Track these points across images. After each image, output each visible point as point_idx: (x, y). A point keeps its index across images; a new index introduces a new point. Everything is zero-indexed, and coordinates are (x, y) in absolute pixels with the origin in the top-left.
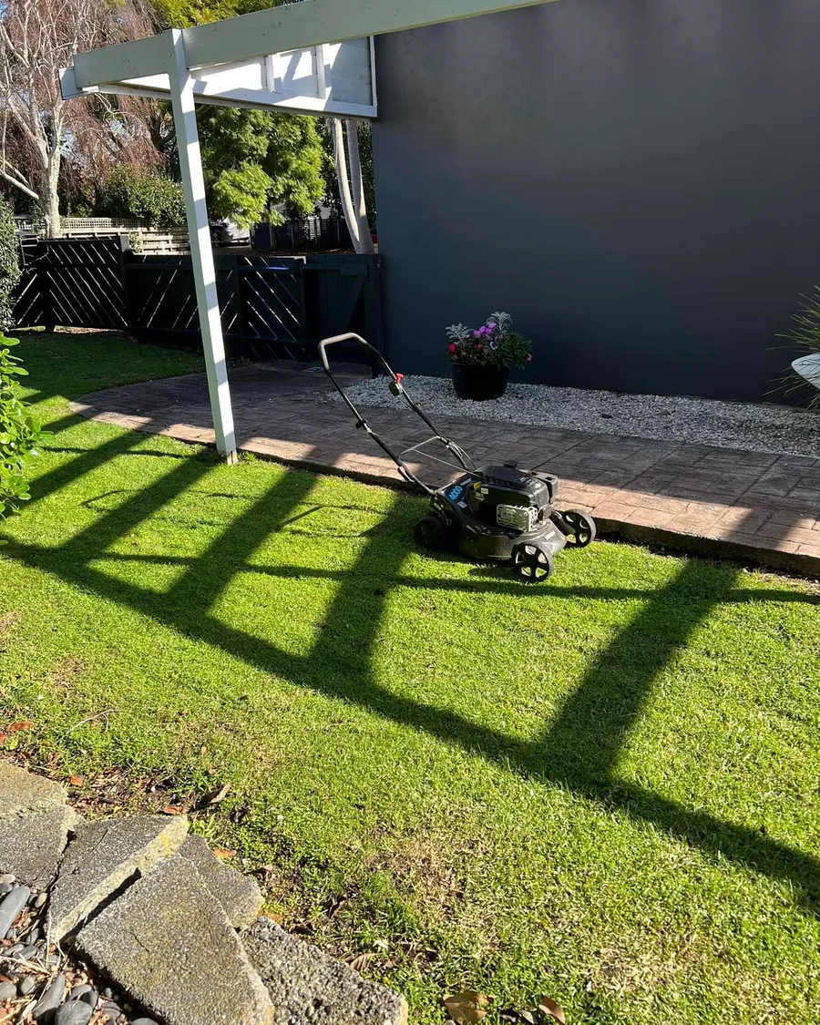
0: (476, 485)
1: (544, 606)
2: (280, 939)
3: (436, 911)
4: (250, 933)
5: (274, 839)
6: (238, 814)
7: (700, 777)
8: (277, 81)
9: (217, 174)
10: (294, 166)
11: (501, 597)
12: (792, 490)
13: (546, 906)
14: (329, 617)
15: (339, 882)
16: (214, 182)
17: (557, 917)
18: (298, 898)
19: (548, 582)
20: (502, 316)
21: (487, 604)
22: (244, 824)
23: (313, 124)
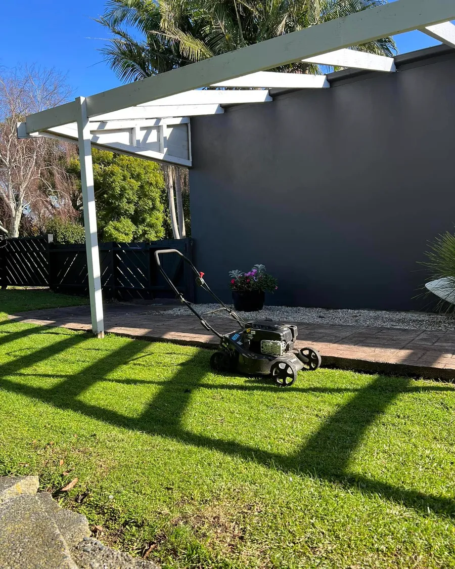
0: (248, 330)
1: (292, 397)
2: (99, 549)
3: (225, 548)
4: (77, 548)
5: (106, 511)
6: (81, 497)
7: (406, 473)
8: (138, 141)
9: (106, 223)
10: (148, 220)
11: (265, 393)
12: (435, 342)
13: (306, 542)
14: (154, 401)
15: (151, 534)
16: (104, 227)
17: (316, 548)
18: (120, 547)
19: (293, 386)
20: (260, 266)
21: (256, 396)
22: (84, 503)
23: (159, 199)
